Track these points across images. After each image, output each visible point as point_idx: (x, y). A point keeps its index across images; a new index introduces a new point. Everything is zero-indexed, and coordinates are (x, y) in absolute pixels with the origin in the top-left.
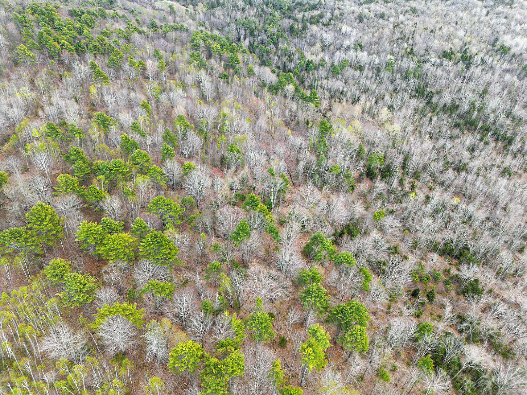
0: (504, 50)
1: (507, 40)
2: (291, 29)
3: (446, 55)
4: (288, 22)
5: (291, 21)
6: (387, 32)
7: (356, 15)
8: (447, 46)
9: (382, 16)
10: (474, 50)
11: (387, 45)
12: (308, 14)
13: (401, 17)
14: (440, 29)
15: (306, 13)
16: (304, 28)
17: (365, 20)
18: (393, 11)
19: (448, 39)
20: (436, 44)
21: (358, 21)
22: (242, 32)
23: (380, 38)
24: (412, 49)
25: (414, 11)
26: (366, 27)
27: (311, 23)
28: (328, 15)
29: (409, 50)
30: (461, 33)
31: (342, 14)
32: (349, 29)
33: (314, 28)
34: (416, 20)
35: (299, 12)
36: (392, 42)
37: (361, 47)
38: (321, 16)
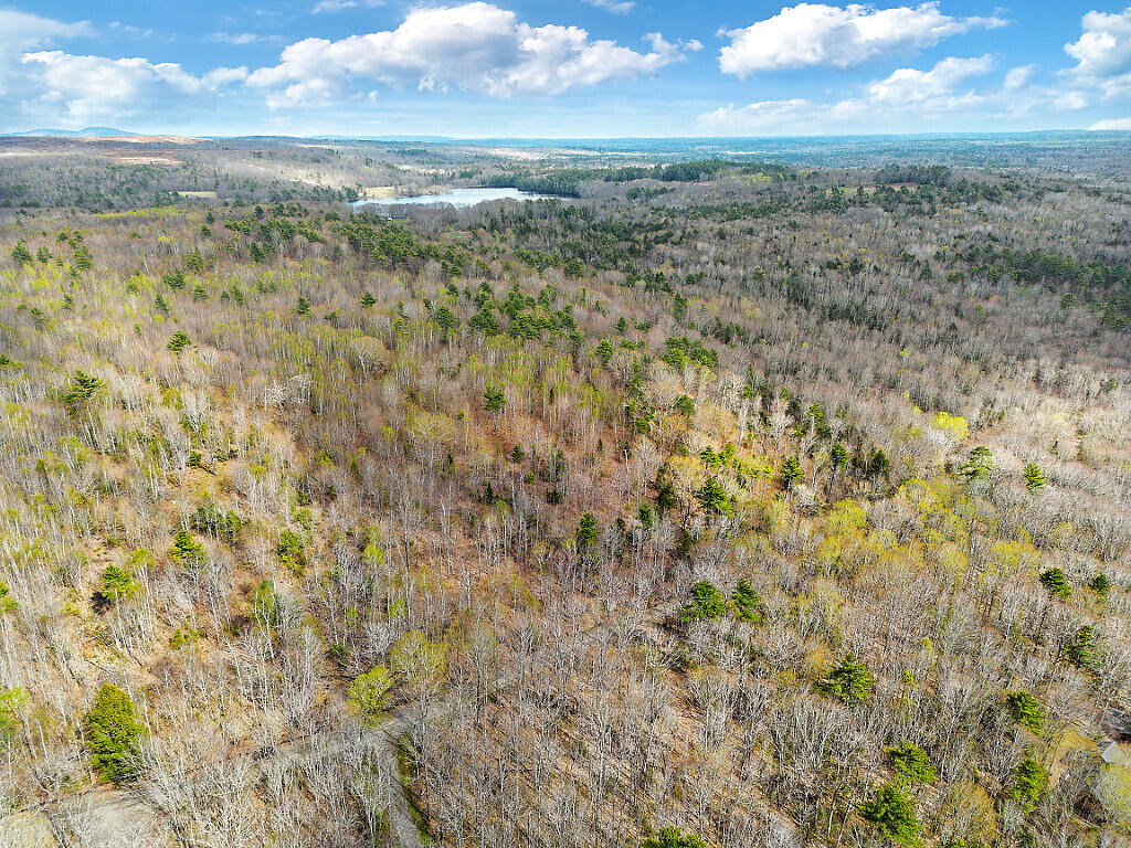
0: (907, 258)
1: (914, 249)
2: (632, 251)
3: (831, 266)
4: (625, 245)
5: (630, 244)
6: (755, 247)
7: (715, 231)
8: (832, 257)
9: (751, 232)
10: (867, 259)
11: (756, 259)
12: (651, 236)
13: (776, 232)
14: (827, 242)
15: (649, 235)
16: (648, 248)
17: (728, 237)
18: (765, 227)
19: (837, 250)
20: (819, 255)
21: (718, 238)
22: (570, 255)
23: (748, 253)
24: (788, 262)
25: (794, 226)
26: (729, 244)
27: (657, 243)
28: (679, 233)
29: (784, 263)
30: (853, 244)
31: (695, 232)
32: (706, 245)
33: (661, 247)
34: (797, 234)
35: (640, 233)
36: (762, 256)
37: (723, 263)
38: (670, 235)
